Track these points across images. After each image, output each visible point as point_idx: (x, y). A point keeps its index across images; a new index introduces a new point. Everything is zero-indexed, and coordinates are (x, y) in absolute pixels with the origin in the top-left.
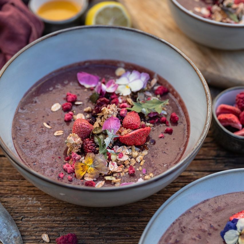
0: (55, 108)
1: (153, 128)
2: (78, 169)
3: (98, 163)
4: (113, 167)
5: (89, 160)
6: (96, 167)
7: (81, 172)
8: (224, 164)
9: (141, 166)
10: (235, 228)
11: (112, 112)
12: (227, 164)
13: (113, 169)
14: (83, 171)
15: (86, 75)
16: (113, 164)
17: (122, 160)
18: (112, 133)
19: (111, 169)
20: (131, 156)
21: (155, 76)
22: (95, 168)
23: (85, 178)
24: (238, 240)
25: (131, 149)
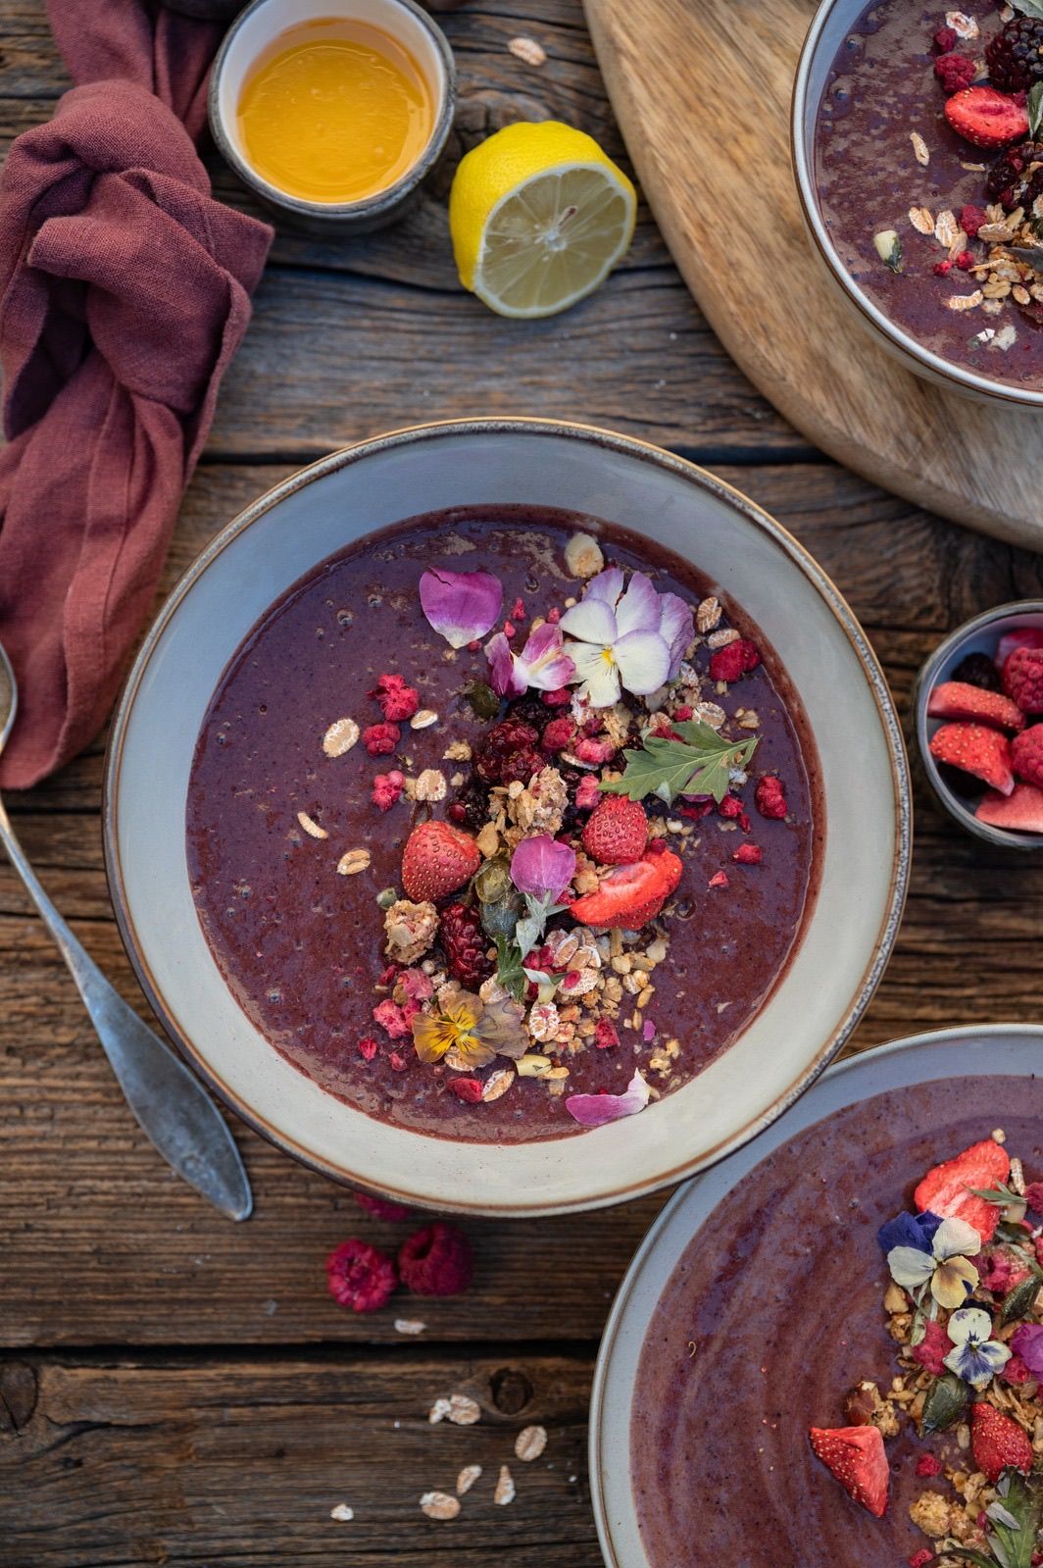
0: (338, 741)
1: (692, 839)
2: (425, 1033)
3: (492, 1027)
4: (546, 1025)
5: (464, 1016)
6: (486, 1036)
7: (434, 1042)
8: (929, 870)
9: (639, 1010)
10: (928, 1248)
11: (549, 810)
12: (939, 868)
13: (543, 1032)
14: (442, 1037)
15: (456, 587)
16: (545, 1014)
17: (575, 991)
18: (545, 905)
19: (538, 1035)
20: (607, 970)
21: (718, 591)
22: (484, 1039)
23: (448, 1061)
24: (931, 1279)
25: (608, 935)
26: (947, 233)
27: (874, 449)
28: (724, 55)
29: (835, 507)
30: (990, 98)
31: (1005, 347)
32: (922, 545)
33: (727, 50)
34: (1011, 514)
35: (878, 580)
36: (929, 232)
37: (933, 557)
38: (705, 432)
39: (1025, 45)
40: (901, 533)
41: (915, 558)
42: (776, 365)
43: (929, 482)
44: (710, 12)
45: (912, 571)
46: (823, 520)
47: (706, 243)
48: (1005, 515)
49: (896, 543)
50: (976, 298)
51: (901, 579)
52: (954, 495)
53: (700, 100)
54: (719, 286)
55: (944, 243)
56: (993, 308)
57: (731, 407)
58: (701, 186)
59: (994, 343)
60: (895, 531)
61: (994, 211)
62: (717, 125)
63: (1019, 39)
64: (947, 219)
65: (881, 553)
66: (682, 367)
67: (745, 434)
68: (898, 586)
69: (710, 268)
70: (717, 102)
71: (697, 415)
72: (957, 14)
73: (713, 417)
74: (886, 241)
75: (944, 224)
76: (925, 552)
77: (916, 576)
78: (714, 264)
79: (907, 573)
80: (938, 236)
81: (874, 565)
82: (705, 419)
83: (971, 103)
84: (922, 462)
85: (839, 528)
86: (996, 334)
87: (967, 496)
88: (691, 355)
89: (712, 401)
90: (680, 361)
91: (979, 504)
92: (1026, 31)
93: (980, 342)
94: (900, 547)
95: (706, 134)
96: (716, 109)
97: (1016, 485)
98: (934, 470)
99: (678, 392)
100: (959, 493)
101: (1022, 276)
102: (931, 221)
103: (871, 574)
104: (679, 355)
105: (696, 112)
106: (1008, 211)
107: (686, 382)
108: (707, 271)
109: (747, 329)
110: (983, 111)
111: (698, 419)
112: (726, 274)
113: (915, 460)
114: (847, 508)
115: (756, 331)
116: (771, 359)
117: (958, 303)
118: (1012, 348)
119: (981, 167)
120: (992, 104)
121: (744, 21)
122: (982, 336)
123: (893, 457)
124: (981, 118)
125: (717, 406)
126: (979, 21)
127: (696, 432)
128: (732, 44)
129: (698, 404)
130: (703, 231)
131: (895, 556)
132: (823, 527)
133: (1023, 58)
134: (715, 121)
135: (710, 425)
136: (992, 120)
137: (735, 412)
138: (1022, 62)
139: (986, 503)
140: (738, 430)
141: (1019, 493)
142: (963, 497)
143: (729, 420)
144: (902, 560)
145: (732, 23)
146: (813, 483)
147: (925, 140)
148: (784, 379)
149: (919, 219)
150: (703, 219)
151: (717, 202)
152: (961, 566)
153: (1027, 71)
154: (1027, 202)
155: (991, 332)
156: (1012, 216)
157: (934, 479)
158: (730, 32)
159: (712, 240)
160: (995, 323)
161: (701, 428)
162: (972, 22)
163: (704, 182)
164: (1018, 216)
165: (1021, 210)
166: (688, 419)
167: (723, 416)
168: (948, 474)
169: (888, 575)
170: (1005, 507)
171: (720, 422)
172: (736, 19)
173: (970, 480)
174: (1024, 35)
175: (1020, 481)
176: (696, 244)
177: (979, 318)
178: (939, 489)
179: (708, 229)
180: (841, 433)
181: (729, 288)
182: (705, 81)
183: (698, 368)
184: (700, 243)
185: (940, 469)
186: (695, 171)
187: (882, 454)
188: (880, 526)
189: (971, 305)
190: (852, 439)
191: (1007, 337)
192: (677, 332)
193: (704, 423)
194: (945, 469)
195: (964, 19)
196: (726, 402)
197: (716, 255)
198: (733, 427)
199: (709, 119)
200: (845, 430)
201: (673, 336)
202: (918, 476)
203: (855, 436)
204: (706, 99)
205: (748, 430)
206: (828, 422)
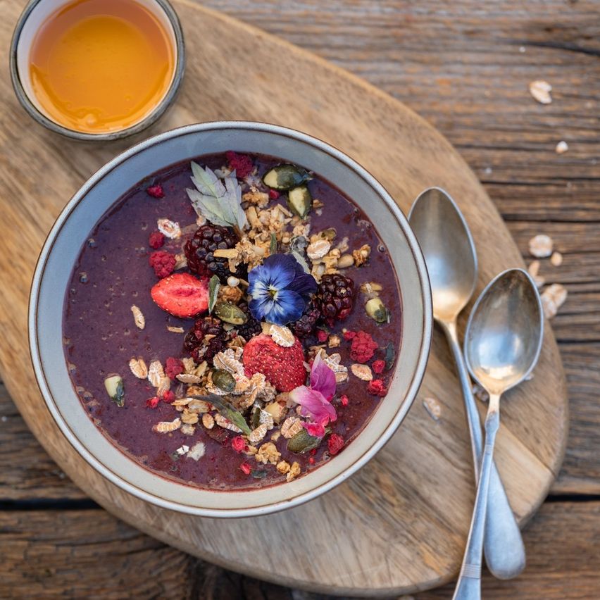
26: (157, 376)
27: (130, 510)
28: (28, 230)
29: (118, 540)
30: (185, 283)
31: (196, 459)
32: (178, 567)
33: (31, 228)
34: (227, 557)
35: (148, 592)
36: (143, 377)
37: (186, 575)
38: (24, 489)
39: (204, 249)
40: (164, 558)
41: (173, 576)
42: (61, 452)
43: (169, 534)
44: (19, 200)
45: (172, 585)
46: (109, 549)
47: (13, 365)
48: (222, 557)
49: (161, 565)
50: (176, 424)
51: (164, 591)
52: (186, 543)
53: (11, 262)
54: (22, 395)
55: (154, 384)
56: (188, 430)
57: (42, 470)
58: (11, 324)
59: (189, 456)
60: (160, 557)
61: (188, 363)
62: (22, 280)
63: (201, 245)
64: (156, 367)
65: (150, 572)
66: (9, 442)
67: (52, 490)
68: (162, 595)
69: (16, 383)
70: (22, 264)
71: (19, 476)
72: (166, 221)
73: (30, 478)
74: (112, 384)
75: (154, 371)
76: (180, 572)
77: (174, 589)
78: (18, 380)
79: (168, 587)
80: (150, 379)
81: (146, 581)
82: (25, 478)
83: (171, 287)
84: (163, 519)
85: (119, 555)
86: (190, 449)
87: (195, 543)
88: (16, 433)
89: (29, 466)
90: (8, 437)
91: (204, 550)
92: (207, 238)
93: (179, 455)
94: (164, 568)
95: (14, 287)
96: (23, 270)
97: (231, 535)
98: (172, 525)
99: (6, 460)
100: (190, 542)
101: (210, 409)
102: (145, 369)
103: (144, 587)
104: (8, 433)
105: (8, 271)
106: (198, 363)
107: (12, 452)
108: (13, 385)
109: (40, 426)
110: (179, 293)
111: (19, 479)
112: (27, 387)
113: (159, 518)
114: (124, 540)
115: (47, 427)
116: (57, 447)
117: (164, 427)
118: (203, 459)
119: (181, 330)
120: (186, 287)
121: (43, 206)
122: (180, 451)
123: (143, 516)
124: (176, 300)
125: (33, 469)
126: (181, 227)
127: (17, 488)
128: (34, 222)
129: (20, 468)
130: (11, 356)
131: (159, 575)
132: (110, 554)
133: (203, 259)
134: (21, 276)
135: (28, 483)
136: (183, 300)
137: (46, 473)
138: (203, 262)
139: (209, 548)
140: (47, 487)
141: (232, 541)
142: (193, 544)
143: (42, 479)
144: (165, 577)
145: (35, 208)
146: (101, 523)
147: (142, 311)
148: (66, 461)
149: (137, 367)
150: (11, 347)
151: (21, 335)
152: (206, 581)
153: (206, 268)
154: (209, 358)
155: (186, 448)
156: (200, 367)
157: (172, 532)
158: (33, 214)
159: (17, 362)
160: (190, 441)
161: (21, 486)
162: (176, 226)
163: (12, 321)
164: (204, 367)
165: (205, 363)
166: (12, 479)
167: (38, 477)
168: (182, 528)
169: (154, 588)
170: (223, 552)
171: (34, 481)
172: (37, 204)
173: (198, 532)
174: (205, 241)
175: (233, 533)
176: (6, 366)
177: (179, 437)
178: (176, 538)
179: (14, 355)
180: (106, 499)
181: (29, 397)
182: (14, 249)
183: (21, 442)
184: (8, 364)
185: (176, 525)
186: (6, 313)
187: (135, 514)
188: (150, 553)
189: (173, 429)
190: (114, 504)
191: (198, 451)
192: (8, 416)
193: (23, 482)
194: (180, 524)
195: (171, 224)
196: (40, 466)
197: (19, 373)
198: (44, 484)
199: (16, 275)
200: (109, 498)
201: (4, 419)
202: (161, 529)
203: (116, 501)
204: (15, 262)
205: (55, 486)
206: (97, 491)
